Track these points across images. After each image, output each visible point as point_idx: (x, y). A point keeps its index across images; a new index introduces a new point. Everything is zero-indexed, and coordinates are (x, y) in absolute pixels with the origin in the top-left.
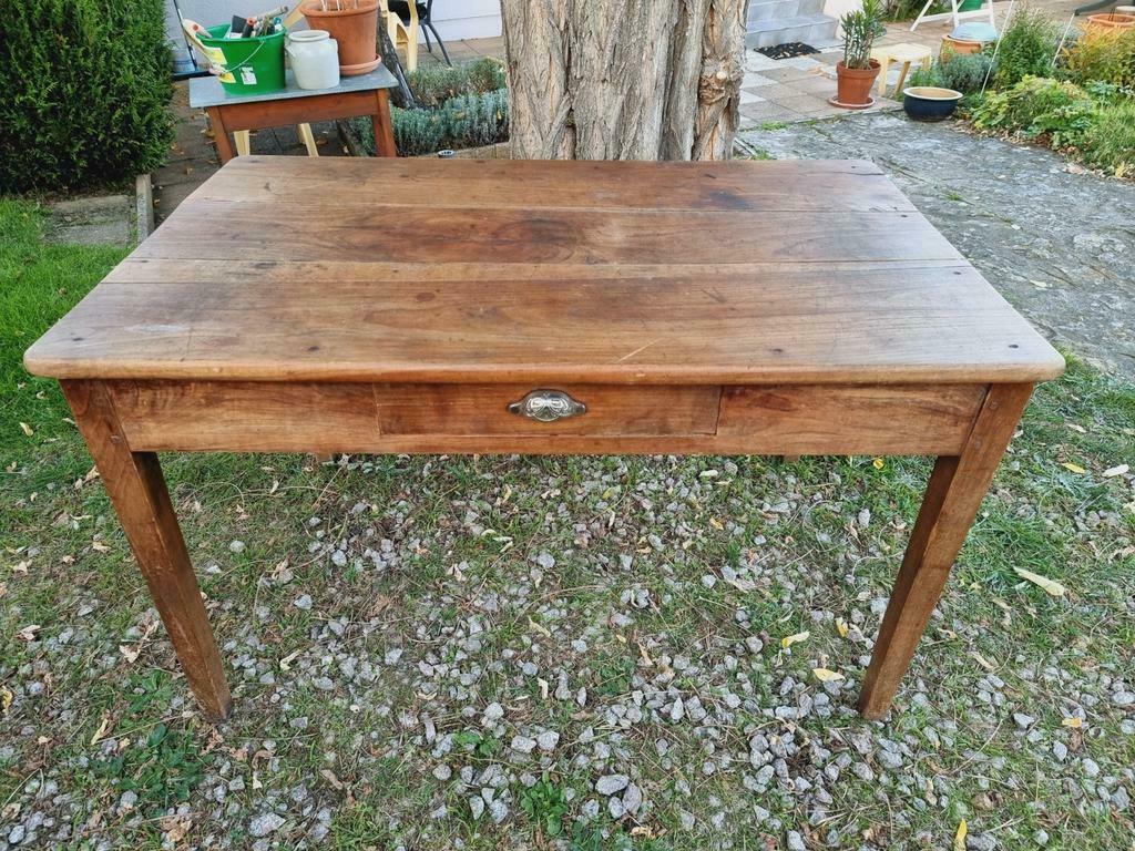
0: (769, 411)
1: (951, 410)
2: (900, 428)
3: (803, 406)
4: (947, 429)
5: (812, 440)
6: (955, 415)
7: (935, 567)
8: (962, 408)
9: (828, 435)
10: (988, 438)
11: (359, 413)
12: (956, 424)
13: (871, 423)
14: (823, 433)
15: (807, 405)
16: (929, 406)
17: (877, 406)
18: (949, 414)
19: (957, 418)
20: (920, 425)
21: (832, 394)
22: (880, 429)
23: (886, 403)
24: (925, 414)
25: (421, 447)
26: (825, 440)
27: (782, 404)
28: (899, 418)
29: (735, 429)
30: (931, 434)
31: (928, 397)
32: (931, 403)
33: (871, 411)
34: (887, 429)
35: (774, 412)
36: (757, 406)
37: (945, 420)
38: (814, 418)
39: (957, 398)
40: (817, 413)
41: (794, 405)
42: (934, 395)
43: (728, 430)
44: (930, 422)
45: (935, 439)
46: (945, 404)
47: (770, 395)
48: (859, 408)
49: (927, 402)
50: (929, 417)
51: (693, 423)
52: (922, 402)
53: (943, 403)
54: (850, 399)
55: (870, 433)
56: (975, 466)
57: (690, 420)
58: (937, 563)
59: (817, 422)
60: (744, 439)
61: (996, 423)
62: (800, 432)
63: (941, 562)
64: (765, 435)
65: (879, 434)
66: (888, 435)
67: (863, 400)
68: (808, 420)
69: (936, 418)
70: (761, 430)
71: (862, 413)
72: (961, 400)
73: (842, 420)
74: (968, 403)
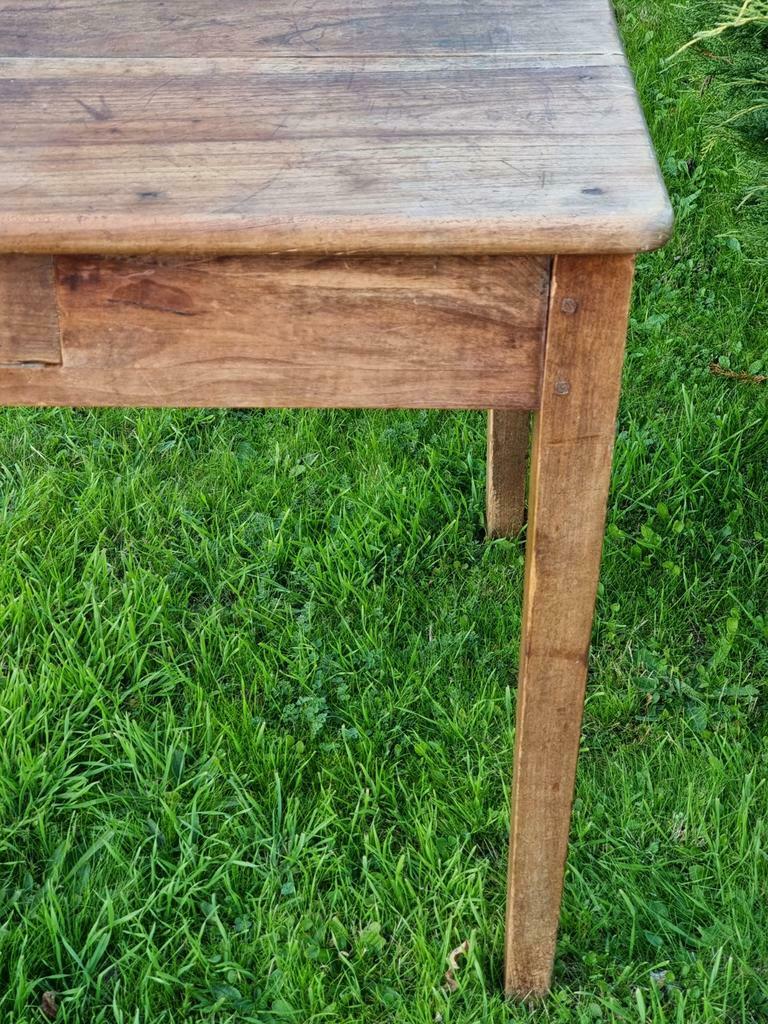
0: (152, 314)
1: (494, 315)
2: (410, 351)
3: (215, 304)
4: (499, 355)
5: (246, 376)
6: (506, 325)
7: (555, 653)
8: (513, 310)
9: (276, 366)
10: (578, 373)
12: (511, 344)
13: (351, 340)
14: (265, 361)
15: (220, 301)
16: (450, 306)
17: (354, 306)
18: (493, 322)
19: (512, 334)
20: (444, 343)
21: (263, 280)
22: (371, 352)
23: (370, 300)
24: (448, 322)
26: (273, 376)
27: (173, 301)
28: (403, 329)
29: (98, 352)
30: (469, 364)
31: (445, 288)
32: (455, 300)
33: (348, 317)
34: (385, 353)
35: (166, 318)
36: (127, 303)
37: (490, 336)
38: (241, 330)
39: (499, 291)
40: (245, 320)
41: (199, 304)
42: (454, 283)
43: (82, 354)
44: (462, 338)
45: (481, 375)
46: (483, 302)
47: (147, 282)
48: (322, 309)
49: (445, 298)
50: (459, 330)
51: (14, 340)
52: (434, 298)
53: (474, 299)
54: (300, 291)
55: (354, 362)
56: (571, 431)
57: (8, 334)
58: (558, 645)
59: (249, 337)
60: (117, 373)
61: (584, 341)
62: (222, 360)
63: (564, 641)
64: (156, 365)
65: (374, 364)
66: (390, 366)
67: (325, 293)
68: (231, 335)
69: (471, 331)
70: (146, 354)
71: (329, 320)
72: (508, 294)
73: (296, 333)
74: (522, 301)
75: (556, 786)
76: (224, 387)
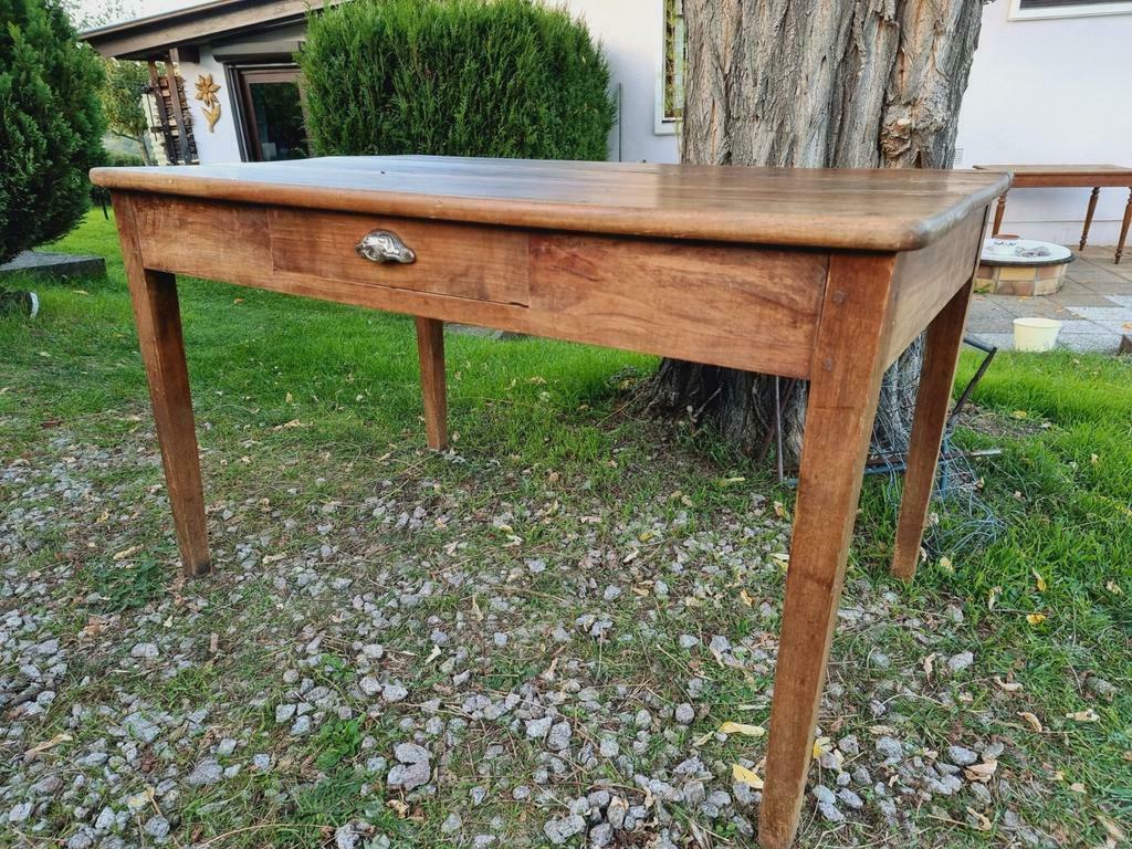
0: (576, 279)
1: (784, 300)
2: (724, 322)
3: (610, 275)
4: (784, 332)
5: (624, 327)
6: (791, 309)
7: (808, 576)
8: (798, 298)
9: (642, 323)
10: (841, 353)
11: (261, 244)
12: (794, 324)
13: (688, 309)
14: (635, 318)
15: (614, 274)
16: (754, 290)
17: (691, 285)
18: (783, 306)
19: (797, 316)
20: (748, 318)
21: (639, 261)
22: (699, 320)
23: (702, 281)
24: (752, 303)
25: (299, 287)
26: (639, 330)
27: (587, 270)
28: (721, 305)
29: (546, 300)
30: (763, 338)
31: (751, 276)
32: (757, 286)
33: (686, 292)
34: (707, 322)
35: (583, 281)
36: (563, 269)
37: (779, 316)
38: (623, 295)
39: (788, 281)
40: (626, 288)
41: (601, 273)
42: (757, 273)
43: (539, 300)
44: (760, 316)
45: (771, 347)
46: (776, 290)
47: (574, 256)
48: (672, 285)
49: (751, 284)
50: (758, 309)
51: (507, 288)
52: (744, 283)
53: (770, 286)
54: (659, 270)
55: (687, 325)
56: (832, 401)
57: (504, 284)
58: (811, 570)
59: (628, 301)
60: (556, 315)
61: (848, 328)
62: (612, 314)
63: (815, 568)
64: (575, 314)
65: (702, 329)
66: (712, 331)
67: (673, 273)
68: (618, 298)
69: (767, 311)
70: (571, 305)
71: (676, 293)
72: (795, 285)
73: (654, 301)
74: (804, 291)
75: (803, 682)
76: (610, 334)
